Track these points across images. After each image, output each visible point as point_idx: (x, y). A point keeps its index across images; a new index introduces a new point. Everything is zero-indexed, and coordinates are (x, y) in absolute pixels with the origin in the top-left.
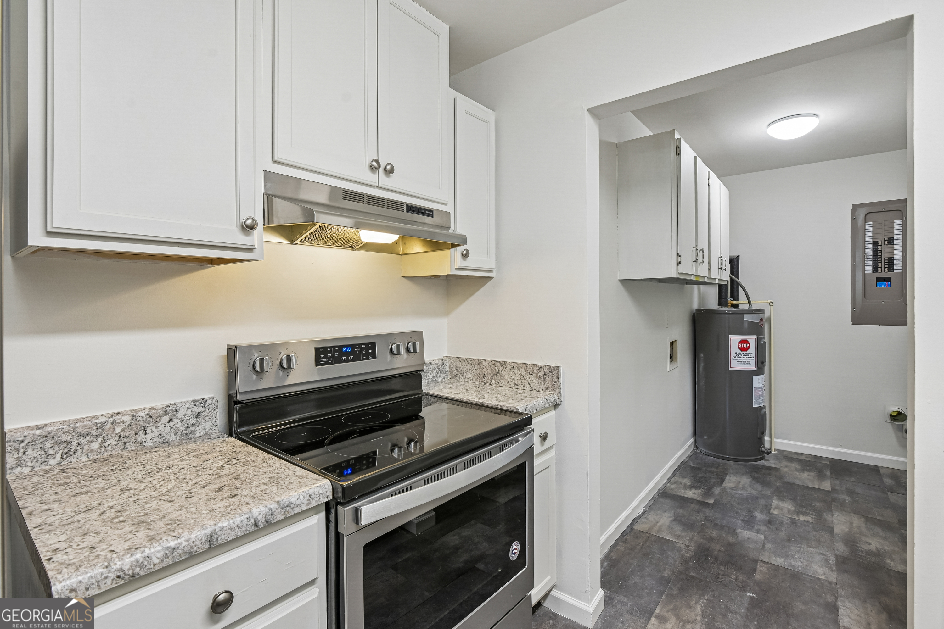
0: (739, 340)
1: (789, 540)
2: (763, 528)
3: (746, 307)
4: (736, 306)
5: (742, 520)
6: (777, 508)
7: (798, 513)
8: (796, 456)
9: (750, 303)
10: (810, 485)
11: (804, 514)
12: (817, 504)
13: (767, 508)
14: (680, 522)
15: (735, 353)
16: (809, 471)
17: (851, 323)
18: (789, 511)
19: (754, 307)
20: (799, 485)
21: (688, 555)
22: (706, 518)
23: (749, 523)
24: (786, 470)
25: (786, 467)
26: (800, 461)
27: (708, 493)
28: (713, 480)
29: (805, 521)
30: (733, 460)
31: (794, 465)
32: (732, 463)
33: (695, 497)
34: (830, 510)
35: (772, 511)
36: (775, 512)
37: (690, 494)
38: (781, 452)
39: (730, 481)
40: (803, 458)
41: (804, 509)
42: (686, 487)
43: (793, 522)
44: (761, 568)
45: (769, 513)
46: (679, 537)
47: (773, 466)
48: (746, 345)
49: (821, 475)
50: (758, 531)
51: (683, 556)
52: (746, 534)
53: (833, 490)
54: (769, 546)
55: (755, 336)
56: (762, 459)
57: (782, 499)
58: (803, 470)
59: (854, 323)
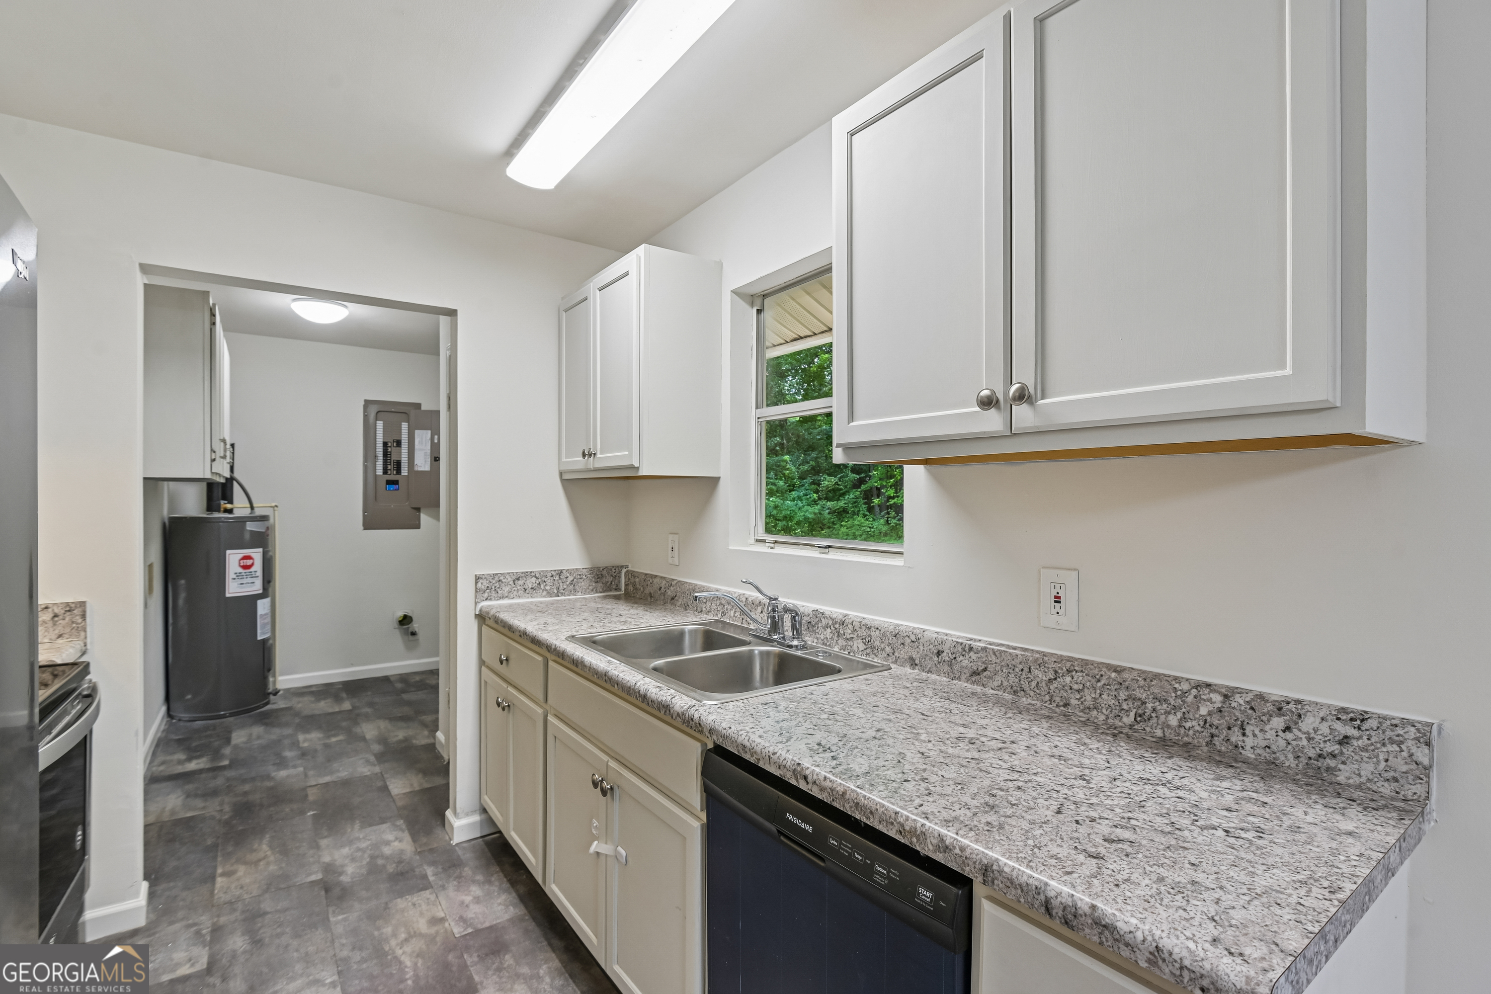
0: (241, 556)
1: (329, 761)
2: (299, 762)
3: (246, 512)
4: (230, 511)
5: (274, 764)
6: (305, 741)
7: (329, 737)
8: (306, 690)
9: (252, 508)
10: (331, 710)
11: (334, 736)
12: (344, 724)
13: (295, 744)
14: (196, 796)
15: (236, 573)
16: (324, 699)
17: (362, 528)
18: (319, 739)
19: (258, 512)
20: (319, 715)
21: (226, 817)
22: (228, 779)
23: (282, 763)
24: (300, 705)
25: (299, 703)
26: (312, 693)
27: (216, 754)
28: (217, 743)
29: (337, 741)
30: (232, 715)
31: (307, 699)
32: (231, 719)
33: (202, 766)
34: (356, 723)
35: (301, 745)
36: (306, 745)
37: (193, 766)
38: (287, 690)
39: (239, 737)
40: (314, 689)
41: (333, 732)
42: (180, 762)
43: (327, 746)
44: (310, 792)
45: (299, 748)
46: (204, 808)
47: (284, 706)
48: (249, 562)
49: (338, 699)
50: (295, 767)
51: (220, 821)
52: (283, 773)
53: (354, 708)
54: (311, 773)
55: (261, 550)
56: (267, 703)
57: (307, 731)
58: (319, 700)
59: (365, 528)
